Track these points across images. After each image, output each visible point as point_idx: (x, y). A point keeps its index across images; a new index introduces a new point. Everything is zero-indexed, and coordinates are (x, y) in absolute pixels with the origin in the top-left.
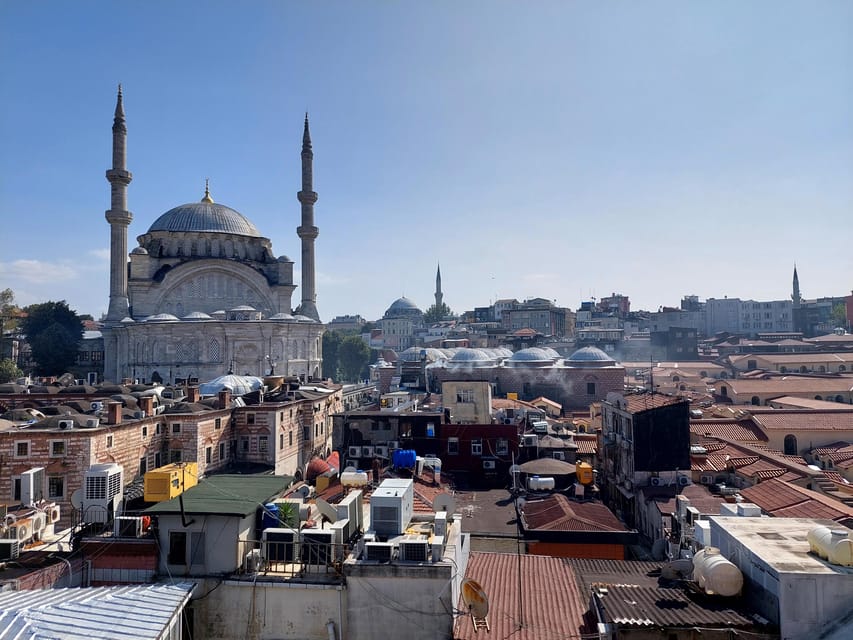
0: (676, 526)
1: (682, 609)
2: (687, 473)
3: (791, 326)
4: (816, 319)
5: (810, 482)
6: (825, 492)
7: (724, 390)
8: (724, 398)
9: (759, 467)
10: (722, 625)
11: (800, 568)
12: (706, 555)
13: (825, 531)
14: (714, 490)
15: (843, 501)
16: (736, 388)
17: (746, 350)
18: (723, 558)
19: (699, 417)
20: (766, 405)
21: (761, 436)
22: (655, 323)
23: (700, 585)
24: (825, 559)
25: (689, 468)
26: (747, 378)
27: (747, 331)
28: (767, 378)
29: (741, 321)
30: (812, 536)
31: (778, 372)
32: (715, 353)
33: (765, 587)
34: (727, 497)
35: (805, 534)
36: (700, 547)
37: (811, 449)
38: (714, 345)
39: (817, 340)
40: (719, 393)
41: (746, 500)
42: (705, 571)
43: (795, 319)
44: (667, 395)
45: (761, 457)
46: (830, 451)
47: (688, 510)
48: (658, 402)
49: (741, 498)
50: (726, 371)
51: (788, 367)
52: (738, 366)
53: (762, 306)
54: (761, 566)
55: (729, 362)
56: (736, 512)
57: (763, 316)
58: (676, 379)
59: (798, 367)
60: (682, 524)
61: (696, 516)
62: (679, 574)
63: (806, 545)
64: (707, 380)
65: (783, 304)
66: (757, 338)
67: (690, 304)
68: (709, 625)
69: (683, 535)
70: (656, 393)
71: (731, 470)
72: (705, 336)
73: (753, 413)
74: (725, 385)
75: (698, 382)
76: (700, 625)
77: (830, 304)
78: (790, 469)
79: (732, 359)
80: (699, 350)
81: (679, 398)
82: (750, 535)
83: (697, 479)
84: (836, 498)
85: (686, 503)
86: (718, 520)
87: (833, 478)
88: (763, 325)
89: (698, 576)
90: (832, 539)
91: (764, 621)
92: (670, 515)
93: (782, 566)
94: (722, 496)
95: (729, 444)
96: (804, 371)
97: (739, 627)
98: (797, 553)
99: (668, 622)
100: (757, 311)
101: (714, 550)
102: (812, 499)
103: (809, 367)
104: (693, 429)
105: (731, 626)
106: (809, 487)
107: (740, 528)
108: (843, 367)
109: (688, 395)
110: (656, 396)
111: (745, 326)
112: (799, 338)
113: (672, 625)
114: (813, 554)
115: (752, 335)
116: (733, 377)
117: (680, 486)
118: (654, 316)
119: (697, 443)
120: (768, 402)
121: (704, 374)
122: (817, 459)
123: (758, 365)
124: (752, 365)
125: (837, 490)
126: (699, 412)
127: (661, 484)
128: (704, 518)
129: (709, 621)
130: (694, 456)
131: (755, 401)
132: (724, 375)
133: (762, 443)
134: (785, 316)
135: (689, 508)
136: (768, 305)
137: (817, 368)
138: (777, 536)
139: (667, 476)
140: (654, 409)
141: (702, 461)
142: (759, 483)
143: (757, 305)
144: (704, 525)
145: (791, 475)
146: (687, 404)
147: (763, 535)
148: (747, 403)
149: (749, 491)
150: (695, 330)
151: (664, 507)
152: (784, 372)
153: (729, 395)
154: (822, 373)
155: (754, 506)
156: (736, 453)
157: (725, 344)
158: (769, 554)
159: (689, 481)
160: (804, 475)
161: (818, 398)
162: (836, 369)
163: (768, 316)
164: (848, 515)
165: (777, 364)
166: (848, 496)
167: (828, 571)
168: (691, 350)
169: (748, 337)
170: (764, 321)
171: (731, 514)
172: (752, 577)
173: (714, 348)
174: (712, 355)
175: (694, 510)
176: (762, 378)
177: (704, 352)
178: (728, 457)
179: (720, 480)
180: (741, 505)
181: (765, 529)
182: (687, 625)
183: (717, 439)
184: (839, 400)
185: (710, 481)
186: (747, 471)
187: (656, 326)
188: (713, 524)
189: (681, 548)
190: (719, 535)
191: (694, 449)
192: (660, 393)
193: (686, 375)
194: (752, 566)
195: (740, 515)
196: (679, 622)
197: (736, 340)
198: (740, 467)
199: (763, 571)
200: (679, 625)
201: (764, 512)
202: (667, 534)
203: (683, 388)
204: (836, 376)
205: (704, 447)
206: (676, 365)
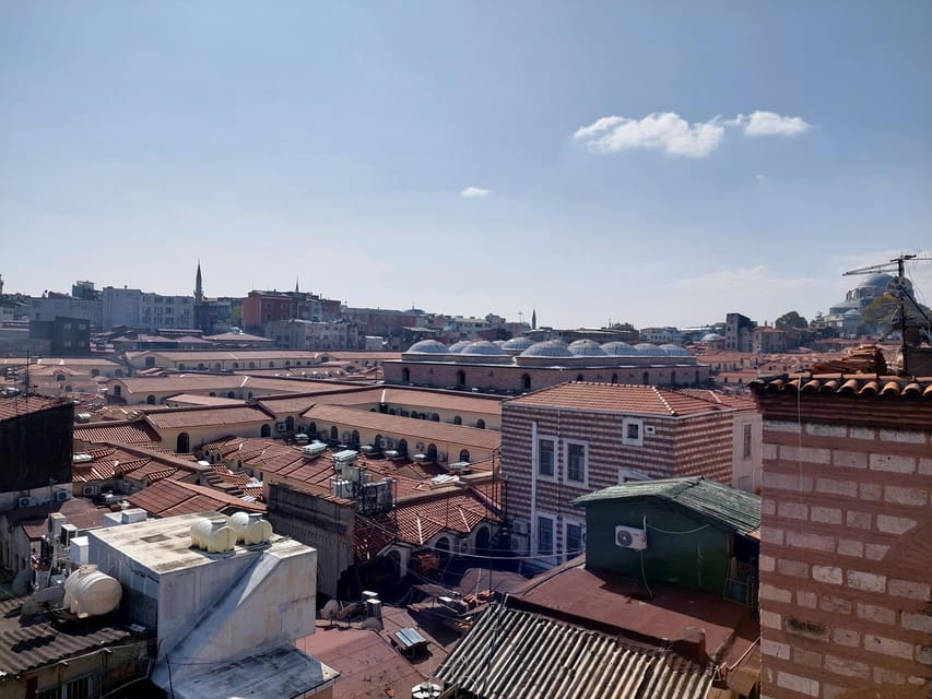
0: (47, 550)
1: (47, 644)
2: (68, 486)
3: (192, 322)
4: (216, 317)
5: (197, 477)
6: (212, 485)
7: (118, 389)
8: (117, 398)
9: (151, 469)
10: (95, 647)
11: (181, 565)
12: (81, 576)
13: (206, 522)
14: (98, 501)
15: (226, 491)
16: (132, 387)
17: (144, 346)
18: (101, 574)
19: (87, 420)
20: (162, 404)
21: (154, 436)
22: (37, 310)
23: (72, 611)
24: (205, 550)
25: (69, 480)
26: (144, 377)
27: (147, 326)
28: (165, 375)
29: (142, 315)
30: (195, 530)
31: (176, 370)
32: (110, 348)
33: (145, 592)
34: (112, 506)
35: (188, 529)
36: (74, 567)
37: (203, 445)
38: (110, 339)
39: (215, 338)
40: (112, 393)
41: (133, 506)
42: (78, 594)
43: (197, 317)
44: (47, 398)
45: (153, 459)
46: (219, 445)
47: (63, 529)
48: (34, 406)
49: (126, 504)
50: (122, 368)
51: (186, 365)
52: (135, 363)
53: (164, 300)
54: (142, 572)
55: (125, 359)
56: (119, 520)
57: (164, 311)
58: (61, 378)
59: (196, 365)
60: (55, 546)
61: (72, 534)
62: (46, 605)
63: (188, 540)
64: (98, 379)
65: (185, 300)
66: (157, 333)
67: (84, 291)
68: (79, 653)
69: (55, 558)
70: (31, 395)
71: (119, 476)
72: (100, 329)
73: (147, 413)
74: (119, 384)
75: (87, 381)
76: (67, 656)
77: (229, 304)
78: (180, 467)
79: (129, 355)
80: (91, 345)
81: (62, 400)
82: (133, 543)
83: (78, 490)
84: (220, 489)
85: (61, 521)
86: (98, 533)
87: (219, 470)
88: (163, 321)
89: (71, 602)
90: (213, 530)
91: (141, 629)
92: (40, 539)
93: (164, 566)
94: (108, 506)
95: (119, 448)
96: (201, 369)
97: (114, 643)
98: (179, 551)
99: (25, 665)
100: (159, 305)
101: (91, 567)
102: (199, 494)
103: (206, 365)
104: (77, 435)
105: (105, 645)
106: (198, 483)
107: (123, 536)
108: (236, 365)
109: (74, 397)
110: (31, 399)
111: (146, 320)
112: (199, 336)
113: (31, 668)
114: (194, 548)
115: (153, 331)
116: (129, 375)
117: (57, 503)
118: (36, 302)
119: (82, 451)
120: (164, 401)
121: (95, 373)
122: (207, 453)
123: (156, 363)
124: (150, 362)
125: (222, 482)
126: (87, 415)
127: (32, 503)
128: (81, 534)
129: (78, 648)
130: (77, 466)
131: (151, 400)
132: (119, 373)
133: (155, 444)
134: (187, 312)
135: (64, 526)
136: (170, 300)
137: (213, 365)
138: (161, 537)
139: (40, 494)
140: (27, 414)
141: (87, 471)
142: (148, 485)
143: (158, 299)
144: (82, 541)
145: (182, 474)
146: (71, 407)
147: (147, 540)
148: (142, 403)
149: (137, 497)
150: (88, 322)
151: (33, 531)
152: (183, 369)
153: (123, 394)
154: (218, 370)
155: (141, 511)
156: (126, 457)
157: (122, 339)
158: (150, 558)
159: (69, 495)
160: (193, 471)
161: (212, 395)
162: (230, 366)
163: (169, 310)
164: (229, 504)
165: (176, 362)
166: (231, 486)
167: (207, 561)
168: (82, 344)
169: (148, 332)
170: (166, 315)
171: (115, 524)
172: (132, 586)
173: (109, 343)
174: (107, 351)
175: (70, 527)
176: (160, 376)
177: (98, 348)
178: (117, 463)
179: (105, 490)
180: (127, 512)
181: (149, 532)
182: (51, 661)
183: (105, 444)
184: (231, 396)
185: (95, 491)
186: (137, 475)
187: (38, 315)
188: (92, 539)
189: (52, 574)
190: (98, 548)
191: (77, 458)
192: (38, 395)
193: (74, 373)
194: (132, 574)
195: (123, 523)
196: (41, 661)
197: (134, 335)
198: (130, 471)
199: (143, 576)
200: (41, 665)
201: (151, 515)
202: (35, 562)
203: (69, 389)
204: (230, 373)
205: (90, 454)
206: (62, 362)
